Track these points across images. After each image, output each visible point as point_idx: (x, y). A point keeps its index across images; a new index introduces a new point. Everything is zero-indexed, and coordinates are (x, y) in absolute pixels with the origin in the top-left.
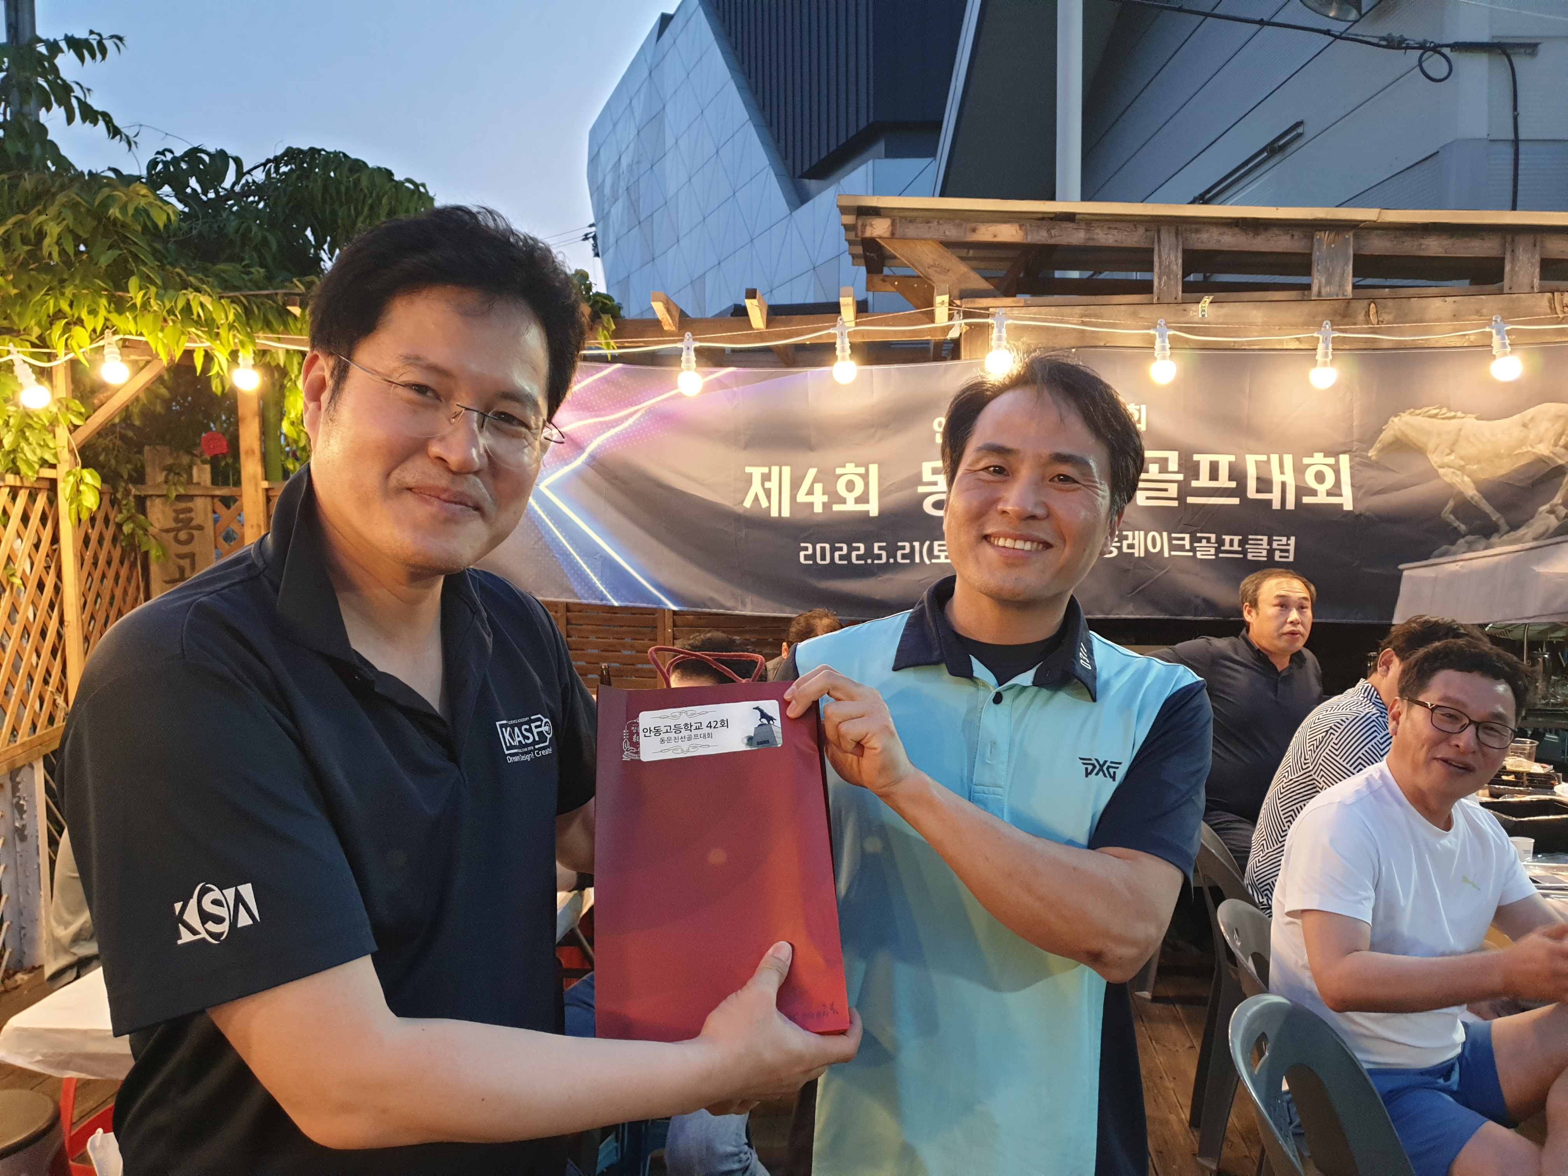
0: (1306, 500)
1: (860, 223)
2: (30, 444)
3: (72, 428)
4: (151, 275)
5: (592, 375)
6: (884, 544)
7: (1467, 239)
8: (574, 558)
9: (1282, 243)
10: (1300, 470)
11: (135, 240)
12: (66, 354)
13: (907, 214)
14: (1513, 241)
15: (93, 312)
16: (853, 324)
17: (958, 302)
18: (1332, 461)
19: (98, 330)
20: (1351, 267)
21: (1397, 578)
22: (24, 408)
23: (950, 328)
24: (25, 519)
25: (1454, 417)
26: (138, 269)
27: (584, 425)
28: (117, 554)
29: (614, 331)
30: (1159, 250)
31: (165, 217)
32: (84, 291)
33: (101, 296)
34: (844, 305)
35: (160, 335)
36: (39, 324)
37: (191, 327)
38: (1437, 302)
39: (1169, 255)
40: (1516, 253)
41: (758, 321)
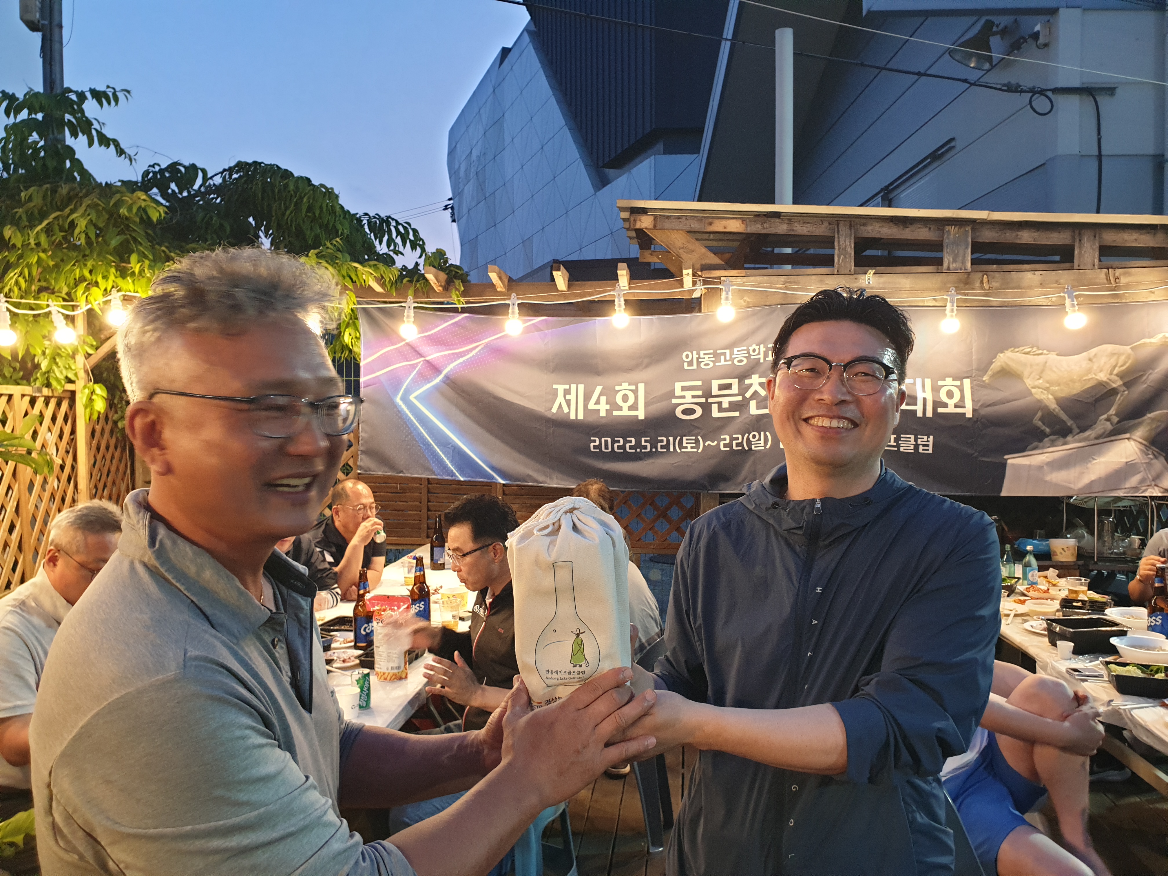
0: (940, 410)
2: (59, 367)
3: (87, 356)
4: (146, 253)
5: (447, 321)
6: (649, 438)
7: (1048, 232)
8: (433, 447)
9: (923, 234)
10: (936, 389)
11: (135, 228)
12: (86, 305)
13: (664, 212)
14: (1080, 234)
15: (105, 277)
16: (627, 288)
17: (699, 273)
18: (958, 383)
19: (109, 290)
20: (970, 250)
21: (1004, 465)
22: (55, 342)
23: (693, 291)
24: (54, 419)
25: (1041, 354)
26: (137, 249)
27: (442, 356)
28: (113, 442)
29: (463, 291)
30: (838, 238)
31: (158, 214)
32: (100, 263)
33: (111, 266)
34: (621, 275)
36: (68, 286)
38: (1029, 275)
39: (845, 241)
40: (1083, 242)
41: (562, 285)
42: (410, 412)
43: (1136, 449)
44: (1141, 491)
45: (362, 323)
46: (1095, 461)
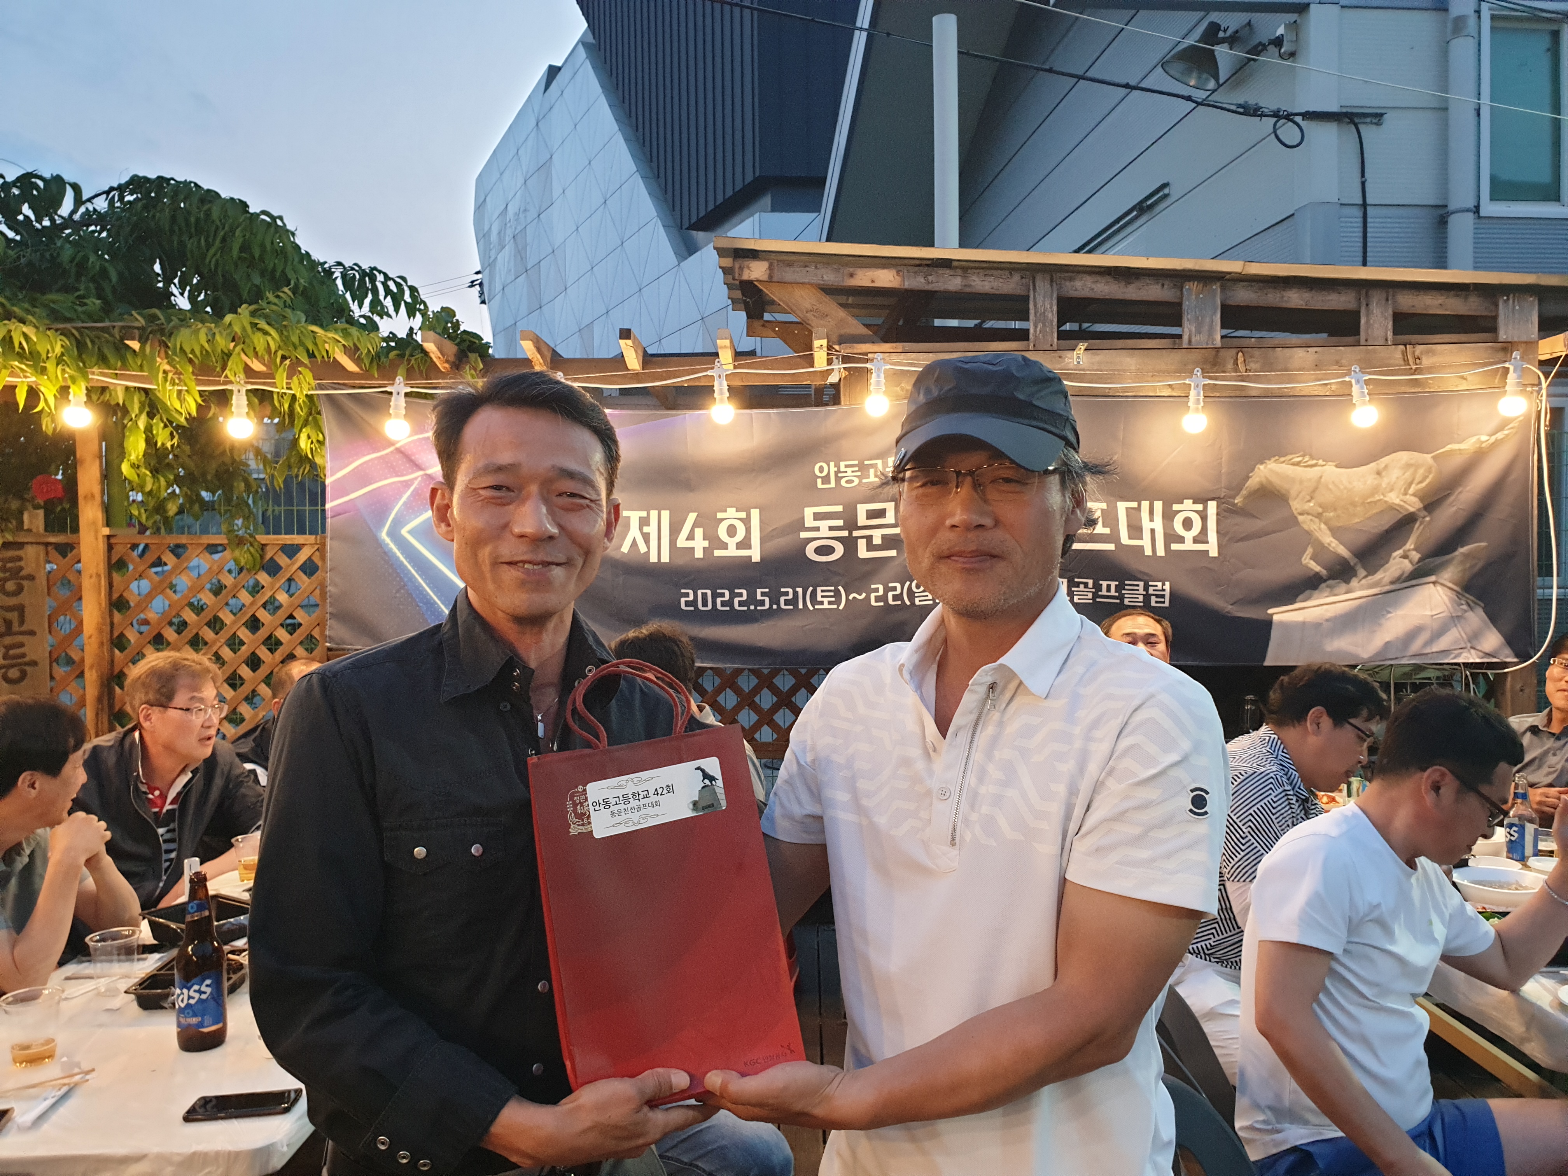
0: (1175, 546)
1: (737, 266)
6: (767, 590)
7: (1326, 293)
8: (439, 607)
9: (1153, 292)
10: (1168, 516)
13: (784, 257)
14: (1367, 294)
16: (731, 367)
17: (837, 347)
18: (1199, 507)
20: (1217, 317)
21: (1269, 622)
23: (829, 372)
25: (1315, 465)
29: (482, 371)
30: (1034, 296)
34: (722, 348)
37: (15, 360)
38: (1300, 354)
39: (1044, 302)
40: (1371, 307)
41: (633, 362)
42: (402, 554)
43: (1445, 598)
44: (1452, 656)
45: (327, 418)
46: (1390, 615)
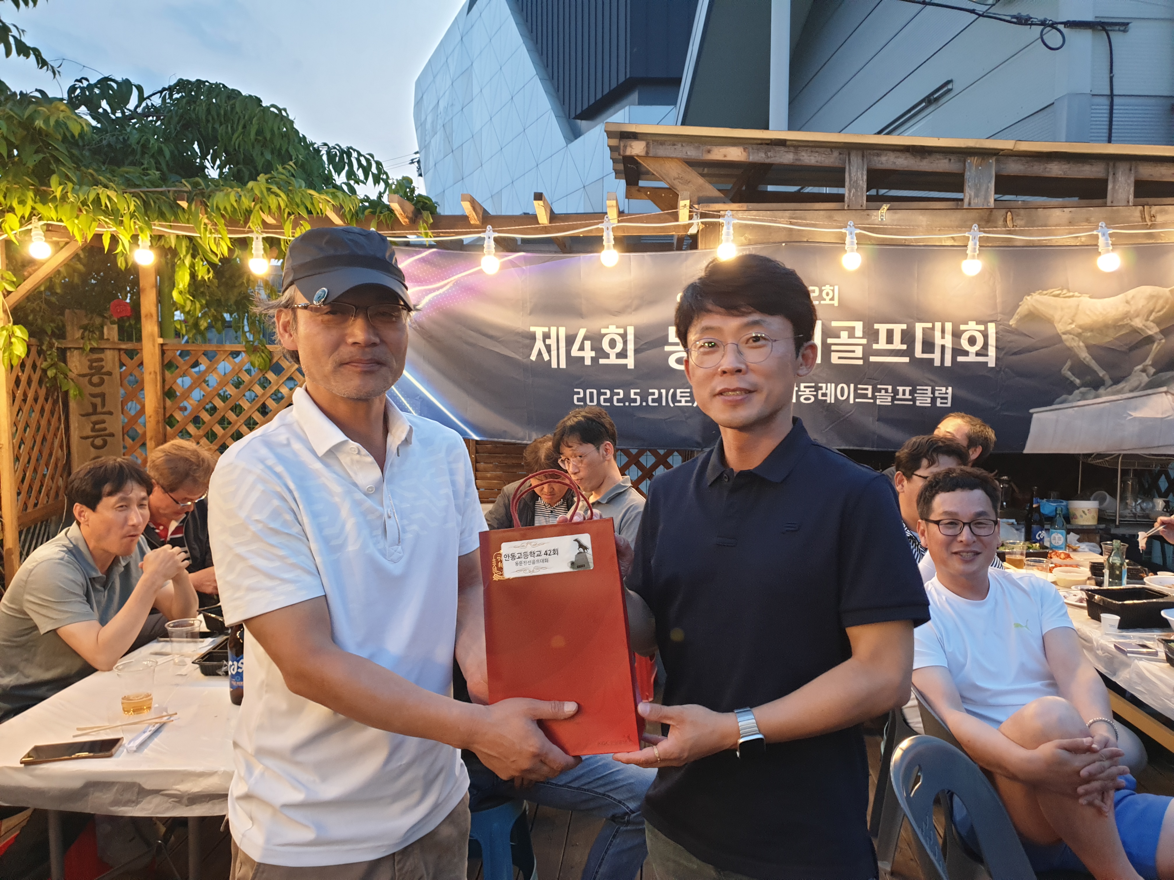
0: (960, 359)
1: (622, 144)
3: (6, 293)
4: (69, 174)
5: (413, 256)
6: (638, 391)
7: (1080, 165)
8: (400, 399)
9: (942, 165)
10: (956, 335)
11: (56, 146)
13: (657, 138)
14: (1114, 165)
15: (22, 202)
16: (616, 221)
17: (696, 206)
18: (981, 328)
19: (26, 216)
20: (993, 184)
21: (1028, 420)
23: (690, 225)
25: (1072, 296)
26: (58, 169)
28: (42, 392)
29: (431, 224)
30: (850, 169)
31: (79, 128)
32: (16, 186)
33: (28, 190)
34: (610, 207)
35: (76, 221)
37: (101, 215)
38: (1057, 213)
39: (857, 173)
40: (1117, 175)
41: (543, 219)
